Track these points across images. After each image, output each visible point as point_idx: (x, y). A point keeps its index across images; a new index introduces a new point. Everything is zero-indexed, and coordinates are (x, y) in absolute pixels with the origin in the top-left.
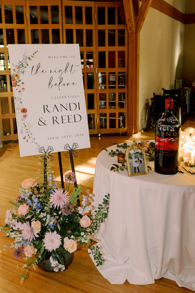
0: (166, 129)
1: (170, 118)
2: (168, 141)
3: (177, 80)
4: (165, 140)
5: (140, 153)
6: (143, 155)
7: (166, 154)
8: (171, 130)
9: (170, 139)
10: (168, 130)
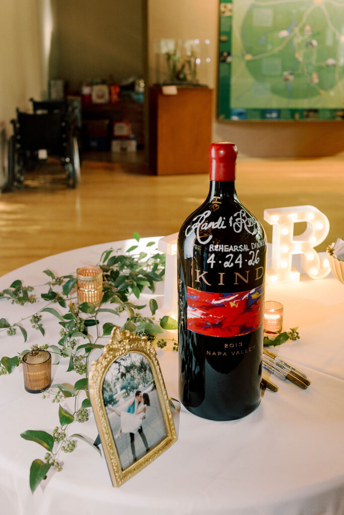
0: (233, 261)
1: (238, 216)
2: (240, 304)
3: (52, 82)
4: (232, 301)
5: (138, 364)
6: (150, 370)
7: (235, 349)
8: (250, 263)
9: (246, 296)
10: (241, 262)
